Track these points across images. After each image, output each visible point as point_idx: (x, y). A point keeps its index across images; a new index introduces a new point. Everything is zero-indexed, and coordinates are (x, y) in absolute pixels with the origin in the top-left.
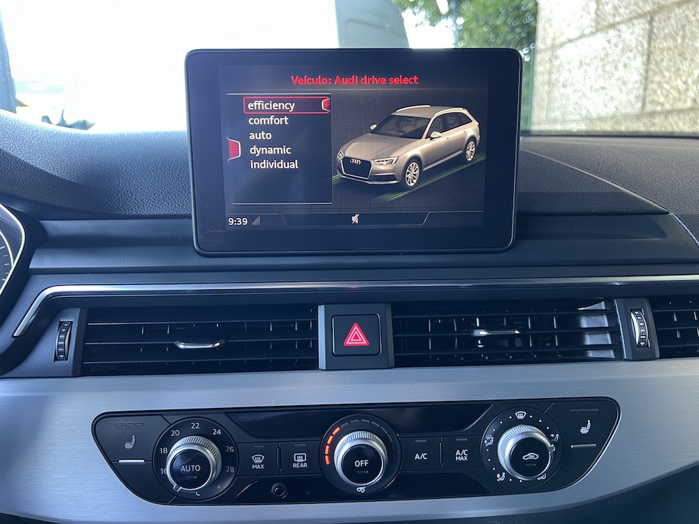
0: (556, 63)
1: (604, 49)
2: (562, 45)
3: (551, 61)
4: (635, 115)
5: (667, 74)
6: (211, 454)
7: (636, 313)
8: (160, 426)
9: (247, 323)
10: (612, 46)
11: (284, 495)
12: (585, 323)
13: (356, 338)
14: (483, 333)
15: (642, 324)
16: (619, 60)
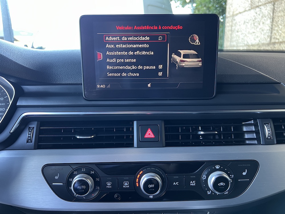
0: (234, 22)
1: (254, 16)
2: (237, 15)
3: (232, 21)
4: (267, 44)
5: (280, 27)
6: (90, 182)
7: (267, 125)
8: (69, 170)
9: (105, 128)
10: (258, 15)
11: (119, 199)
12: (245, 129)
13: (149, 134)
14: (202, 133)
15: (269, 130)
16: (260, 21)
